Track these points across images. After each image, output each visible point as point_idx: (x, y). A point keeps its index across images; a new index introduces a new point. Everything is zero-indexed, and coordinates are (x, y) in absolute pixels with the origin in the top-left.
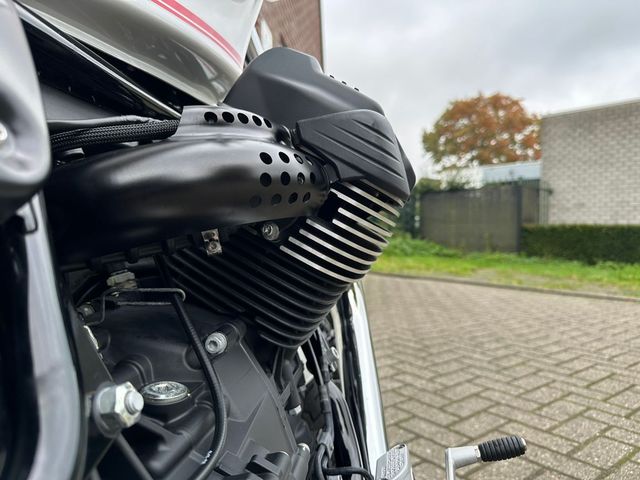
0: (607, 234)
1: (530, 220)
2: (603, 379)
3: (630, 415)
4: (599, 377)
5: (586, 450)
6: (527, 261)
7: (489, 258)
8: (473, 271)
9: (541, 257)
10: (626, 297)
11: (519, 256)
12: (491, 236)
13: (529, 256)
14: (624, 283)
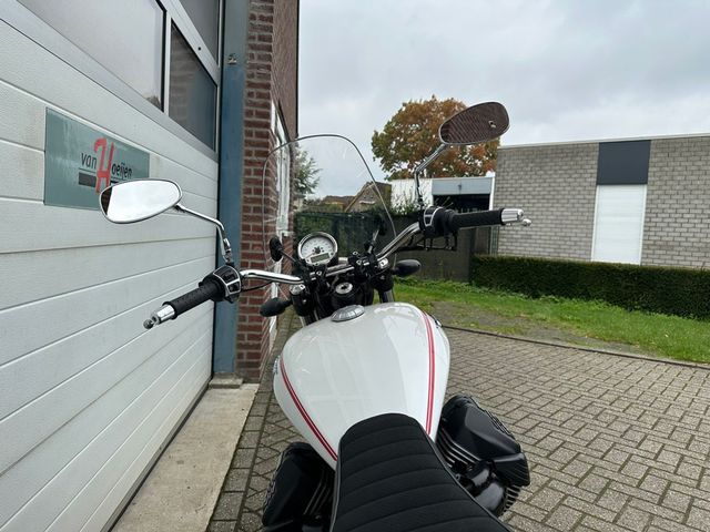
0: (550, 268)
1: (482, 251)
2: (558, 448)
3: (579, 483)
4: (555, 446)
5: (553, 518)
6: (478, 290)
7: (442, 284)
8: (432, 305)
9: (491, 287)
10: (567, 345)
11: (471, 284)
12: (445, 264)
13: (479, 286)
14: (565, 324)
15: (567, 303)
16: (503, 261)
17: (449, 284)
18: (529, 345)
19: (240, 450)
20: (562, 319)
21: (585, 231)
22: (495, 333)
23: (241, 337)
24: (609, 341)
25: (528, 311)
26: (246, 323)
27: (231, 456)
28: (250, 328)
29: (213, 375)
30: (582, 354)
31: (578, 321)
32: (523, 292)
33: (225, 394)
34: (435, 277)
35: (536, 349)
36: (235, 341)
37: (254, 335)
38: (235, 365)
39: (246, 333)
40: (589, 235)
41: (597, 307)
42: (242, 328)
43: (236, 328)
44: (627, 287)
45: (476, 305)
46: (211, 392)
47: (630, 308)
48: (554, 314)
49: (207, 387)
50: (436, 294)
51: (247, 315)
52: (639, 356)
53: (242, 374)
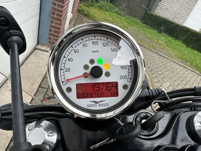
6: (143, 25)
7: (132, 19)
8: (127, 28)
9: (148, 25)
10: (168, 58)
11: (141, 22)
12: (136, 11)
13: (144, 23)
14: (168, 48)
15: (170, 38)
16: (155, 16)
17: (134, 19)
18: (156, 55)
19: (40, 88)
20: (168, 46)
21: (188, 13)
22: (146, 47)
23: (51, 30)
24: (181, 59)
25: (157, 39)
26: (54, 25)
27: (35, 91)
28: (55, 27)
29: (38, 43)
30: (172, 63)
31: (172, 48)
32: (157, 30)
33: (41, 54)
34: (130, 15)
35: (158, 57)
36: (48, 32)
37: (56, 31)
38: (48, 42)
39: (53, 29)
40: (188, 15)
41: (178, 43)
42: (52, 26)
43: (49, 25)
44: (191, 39)
45: (141, 31)
46: (37, 51)
47: (188, 46)
48: (165, 43)
49: (35, 49)
50: (129, 23)
51: (54, 21)
52: (189, 68)
53: (50, 46)
